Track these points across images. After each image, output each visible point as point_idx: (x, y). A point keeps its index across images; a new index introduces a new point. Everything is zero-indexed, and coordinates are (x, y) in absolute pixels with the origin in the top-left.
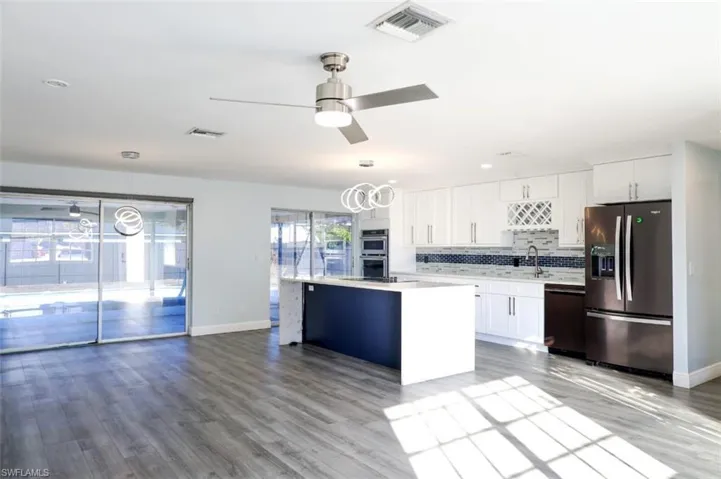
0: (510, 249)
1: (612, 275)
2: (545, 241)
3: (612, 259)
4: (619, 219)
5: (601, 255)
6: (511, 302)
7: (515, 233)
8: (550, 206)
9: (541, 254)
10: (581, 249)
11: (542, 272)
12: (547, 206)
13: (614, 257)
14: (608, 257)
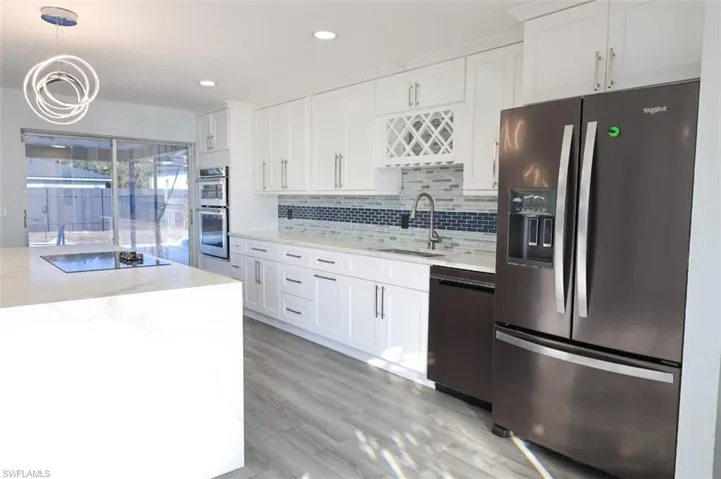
0: (396, 198)
1: (549, 258)
2: (447, 185)
3: (551, 222)
4: (568, 130)
5: (529, 213)
6: (379, 292)
7: (405, 172)
8: (452, 119)
9: (440, 207)
10: (491, 200)
11: (439, 240)
12: (447, 119)
13: (553, 218)
14: (541, 218)
